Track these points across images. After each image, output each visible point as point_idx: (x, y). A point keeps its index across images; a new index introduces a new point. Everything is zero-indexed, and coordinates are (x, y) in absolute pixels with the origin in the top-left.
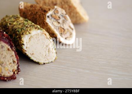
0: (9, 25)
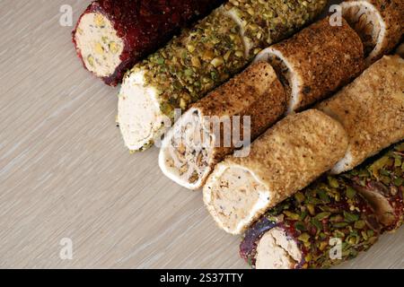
0: (192, 35)
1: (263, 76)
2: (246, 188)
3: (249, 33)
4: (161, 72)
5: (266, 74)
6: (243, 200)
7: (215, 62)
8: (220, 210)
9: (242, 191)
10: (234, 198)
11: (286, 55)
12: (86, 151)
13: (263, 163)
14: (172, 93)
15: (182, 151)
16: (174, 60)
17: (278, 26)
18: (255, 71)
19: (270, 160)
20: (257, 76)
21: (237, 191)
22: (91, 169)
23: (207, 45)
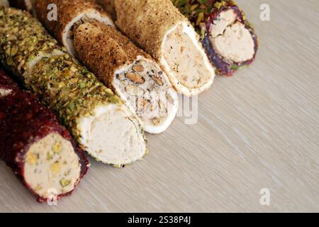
1: (87, 31)
2: (180, 45)
3: (50, 50)
4: (82, 103)
5: (86, 29)
6: (189, 53)
7: (73, 69)
8: (195, 82)
9: (182, 50)
10: (187, 61)
11: (70, 20)
12: (147, 188)
13: (160, 25)
14: (101, 95)
15: (148, 104)
16: (71, 95)
17: (44, 34)
18: (82, 39)
19: (158, 20)
20: (87, 36)
21: (182, 56)
22: (163, 184)
23: (59, 75)
